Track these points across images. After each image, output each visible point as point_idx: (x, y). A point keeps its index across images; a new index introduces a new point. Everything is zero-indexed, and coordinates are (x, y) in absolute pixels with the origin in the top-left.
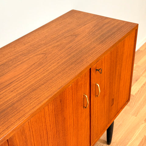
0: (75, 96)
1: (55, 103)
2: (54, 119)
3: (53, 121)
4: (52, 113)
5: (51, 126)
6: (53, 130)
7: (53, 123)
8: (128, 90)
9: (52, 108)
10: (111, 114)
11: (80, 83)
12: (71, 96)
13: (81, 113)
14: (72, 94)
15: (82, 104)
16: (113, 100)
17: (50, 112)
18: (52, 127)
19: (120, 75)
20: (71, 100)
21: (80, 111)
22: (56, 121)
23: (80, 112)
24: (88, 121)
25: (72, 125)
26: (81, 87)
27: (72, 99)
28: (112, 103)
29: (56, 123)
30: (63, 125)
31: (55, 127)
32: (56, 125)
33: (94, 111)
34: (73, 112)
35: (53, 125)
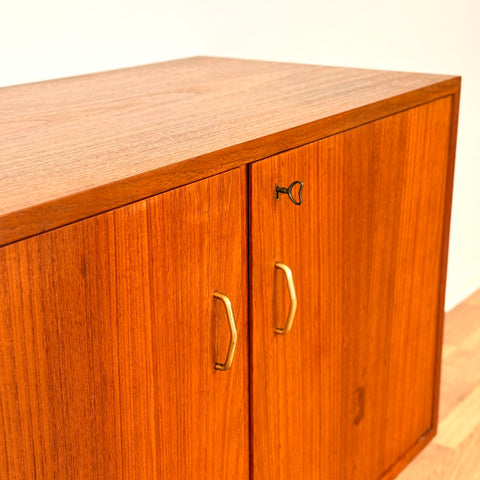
0: (165, 274)
1: (48, 261)
2: (42, 355)
3: (31, 366)
4: (26, 312)
5: (22, 393)
6: (35, 424)
7: (32, 382)
8: (430, 377)
9: (25, 280)
10: (354, 468)
11: (193, 218)
12: (146, 271)
13: (201, 392)
14: (152, 260)
15: (207, 344)
16: (361, 393)
17: (17, 301)
18: (23, 402)
19: (391, 282)
20: (147, 290)
21: (195, 376)
22: (50, 375)
23: (195, 385)
24: (238, 453)
25: (149, 443)
26: (201, 245)
27: (151, 289)
28: (358, 408)
29: (51, 387)
30: (99, 417)
31: (45, 406)
32: (51, 399)
33: (271, 410)
34: (155, 367)
35: (33, 393)
